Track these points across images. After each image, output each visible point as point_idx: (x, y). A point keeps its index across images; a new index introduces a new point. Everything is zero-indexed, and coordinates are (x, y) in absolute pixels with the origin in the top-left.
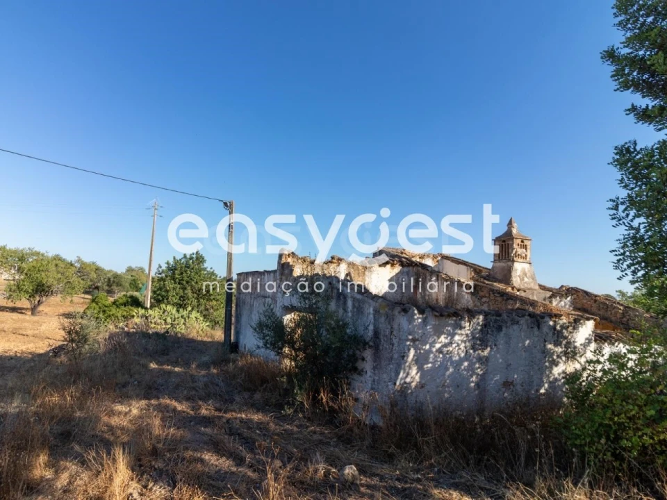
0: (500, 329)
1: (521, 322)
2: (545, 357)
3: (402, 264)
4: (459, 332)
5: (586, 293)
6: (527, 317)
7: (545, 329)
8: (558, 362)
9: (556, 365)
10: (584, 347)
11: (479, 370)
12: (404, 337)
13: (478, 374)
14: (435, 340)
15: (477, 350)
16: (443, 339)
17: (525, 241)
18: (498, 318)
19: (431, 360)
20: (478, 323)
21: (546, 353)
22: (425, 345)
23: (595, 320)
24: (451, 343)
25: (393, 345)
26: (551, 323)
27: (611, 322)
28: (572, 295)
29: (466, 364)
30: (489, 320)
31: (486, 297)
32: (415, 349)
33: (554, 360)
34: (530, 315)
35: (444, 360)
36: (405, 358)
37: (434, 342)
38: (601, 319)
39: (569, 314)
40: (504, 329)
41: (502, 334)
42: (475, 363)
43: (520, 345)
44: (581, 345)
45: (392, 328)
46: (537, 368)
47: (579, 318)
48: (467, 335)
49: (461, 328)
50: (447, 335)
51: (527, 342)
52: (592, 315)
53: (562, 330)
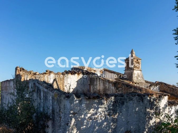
0: (123, 103)
1: (134, 99)
2: (146, 116)
3: (83, 74)
4: (101, 106)
5: (165, 84)
6: (136, 96)
7: (146, 102)
8: (152, 118)
9: (151, 119)
10: (164, 109)
11: (113, 126)
12: (68, 113)
13: (112, 129)
14: (87, 112)
15: (111, 116)
16: (92, 111)
17: (138, 60)
18: (122, 98)
19: (85, 124)
20: (112, 101)
21: (146, 114)
22: (81, 116)
23: (168, 96)
24: (96, 114)
25: (61, 117)
26: (148, 98)
27: (175, 96)
28: (159, 85)
29: (105, 123)
30: (117, 99)
31: (120, 87)
32: (75, 119)
33: (150, 117)
34: (138, 95)
35: (93, 123)
36: (69, 124)
37: (87, 113)
38: (171, 95)
39: (157, 93)
40: (125, 103)
41: (124, 106)
42: (110, 123)
43: (134, 111)
44: (162, 108)
45: (60, 107)
46: (142, 122)
47: (161, 95)
48: (105, 108)
49: (102, 104)
50: (94, 109)
51: (137, 109)
52: (167, 93)
53: (153, 101)
